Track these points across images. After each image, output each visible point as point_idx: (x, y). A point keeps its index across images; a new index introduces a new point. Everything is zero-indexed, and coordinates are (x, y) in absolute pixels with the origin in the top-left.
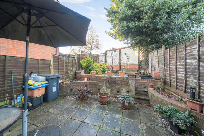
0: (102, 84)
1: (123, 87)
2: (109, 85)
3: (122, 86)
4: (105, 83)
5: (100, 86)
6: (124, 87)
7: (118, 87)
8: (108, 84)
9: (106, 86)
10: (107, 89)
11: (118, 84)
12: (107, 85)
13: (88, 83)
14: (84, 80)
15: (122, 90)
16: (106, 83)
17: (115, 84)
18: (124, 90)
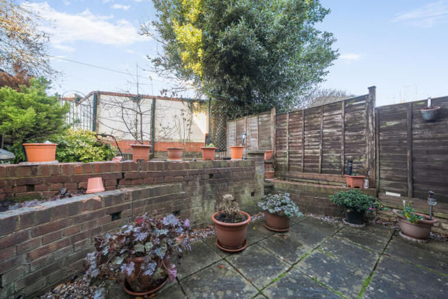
0: (189, 188)
1: (245, 186)
2: (212, 187)
3: (242, 183)
4: (198, 184)
5: (182, 197)
6: (248, 184)
7: (235, 188)
8: (208, 185)
9: (203, 194)
10: (206, 202)
11: (236, 180)
12: (204, 190)
13: (127, 199)
14: (83, 190)
15: (243, 192)
16: (201, 183)
17: (227, 181)
18: (246, 192)
